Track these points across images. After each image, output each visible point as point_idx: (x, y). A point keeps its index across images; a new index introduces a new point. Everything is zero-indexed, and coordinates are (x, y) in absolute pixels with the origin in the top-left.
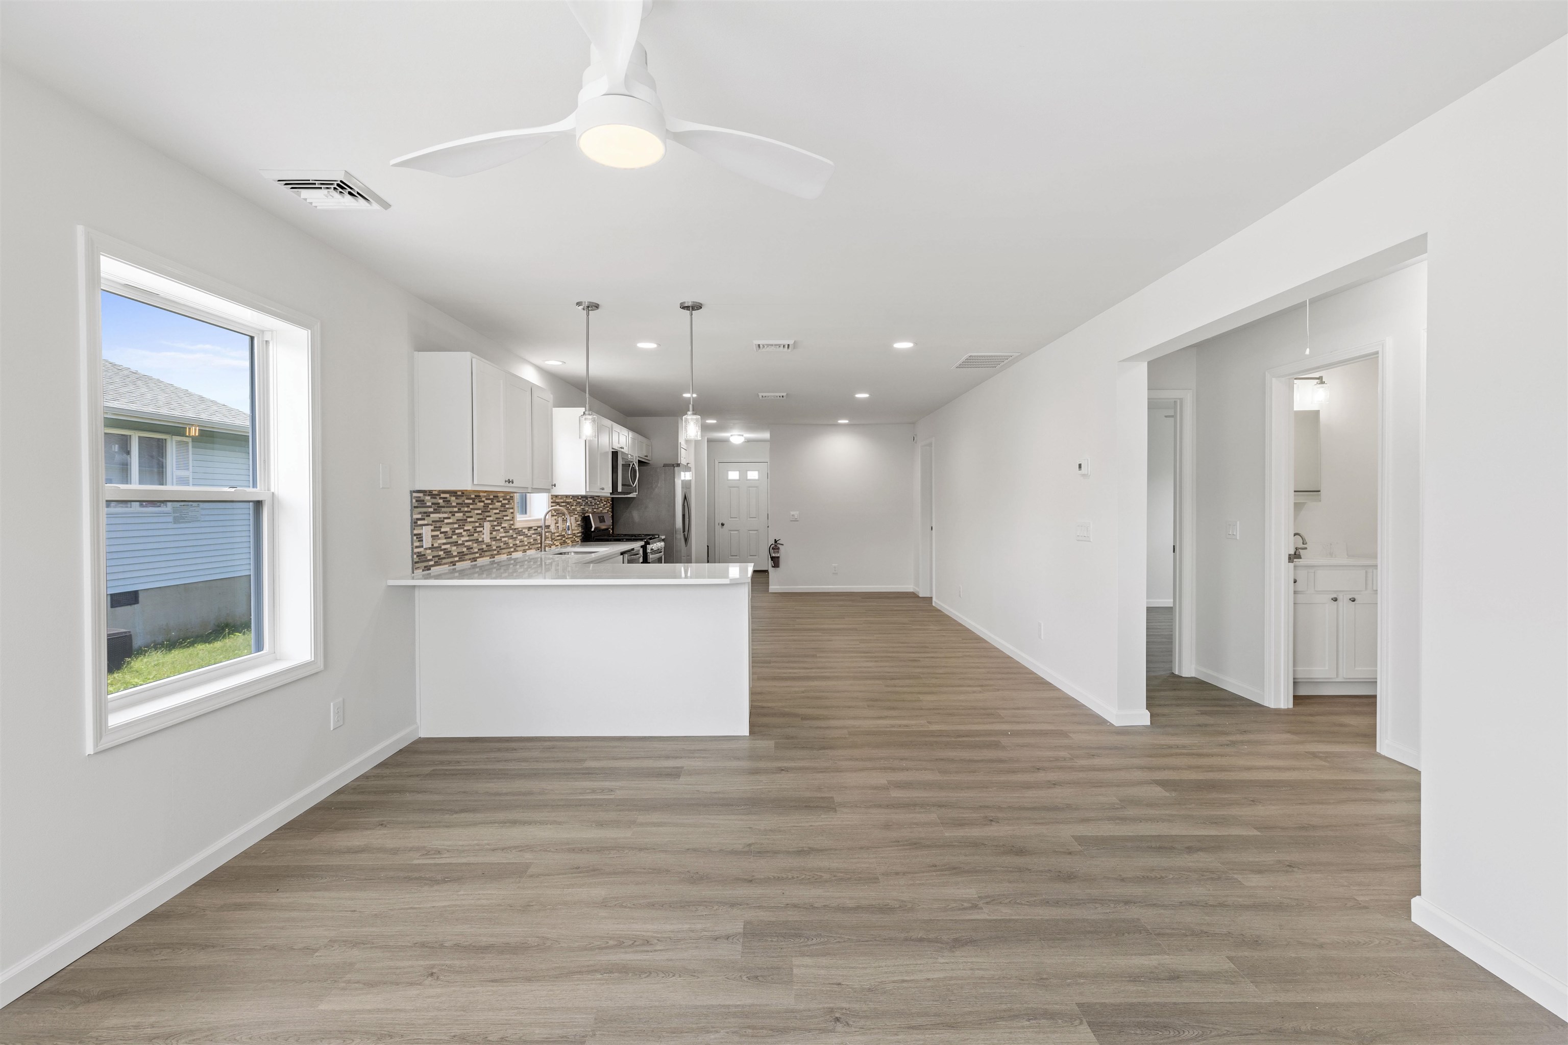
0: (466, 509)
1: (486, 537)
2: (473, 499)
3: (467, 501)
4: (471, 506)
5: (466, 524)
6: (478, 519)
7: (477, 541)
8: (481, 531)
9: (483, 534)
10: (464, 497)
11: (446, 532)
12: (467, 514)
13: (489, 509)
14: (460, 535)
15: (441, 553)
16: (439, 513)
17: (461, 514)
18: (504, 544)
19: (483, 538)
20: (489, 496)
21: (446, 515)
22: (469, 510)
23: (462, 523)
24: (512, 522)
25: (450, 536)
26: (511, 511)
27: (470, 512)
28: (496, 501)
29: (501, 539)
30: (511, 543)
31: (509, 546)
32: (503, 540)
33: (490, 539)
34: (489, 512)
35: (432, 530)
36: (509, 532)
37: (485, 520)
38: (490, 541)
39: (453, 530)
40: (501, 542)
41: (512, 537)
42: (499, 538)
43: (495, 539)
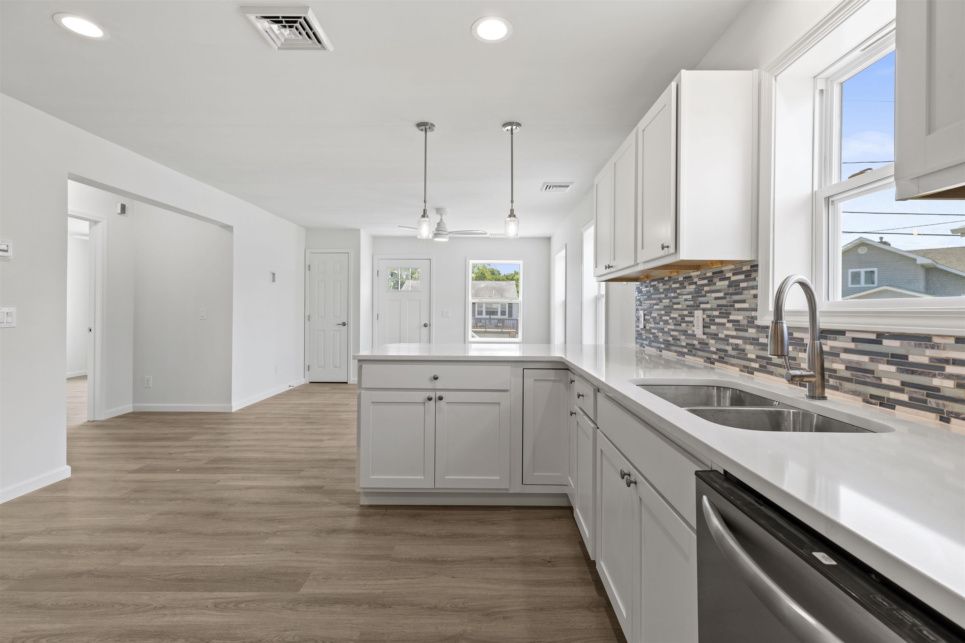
0: (673, 295)
1: (698, 331)
2: (681, 283)
3: (674, 286)
4: (678, 291)
5: (672, 312)
6: (687, 306)
7: (685, 332)
8: (692, 322)
9: (694, 326)
10: (671, 283)
11: (654, 318)
12: (674, 300)
13: (703, 293)
14: (666, 322)
15: (651, 336)
16: (651, 300)
17: (668, 301)
18: (733, 349)
19: (694, 331)
20: (705, 274)
21: (654, 302)
22: (676, 295)
23: (669, 309)
24: (753, 314)
25: (658, 321)
26: (753, 292)
27: (677, 298)
28: (718, 279)
29: (726, 339)
30: (752, 352)
31: (746, 354)
32: (731, 341)
33: (704, 334)
34: (705, 296)
35: (645, 315)
36: (747, 331)
37: (697, 307)
38: (705, 337)
39: (661, 316)
40: (728, 345)
41: (754, 341)
42: (723, 336)
43: (715, 336)
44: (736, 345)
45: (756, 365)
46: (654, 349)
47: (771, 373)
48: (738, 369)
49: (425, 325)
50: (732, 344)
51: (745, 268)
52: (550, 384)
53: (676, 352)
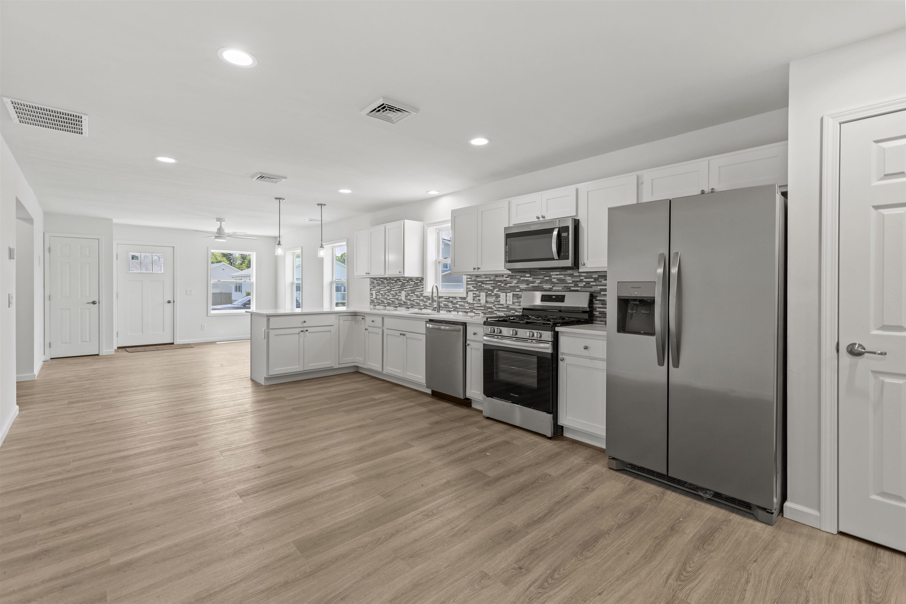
0: (391, 285)
1: (403, 299)
2: (396, 281)
3: (392, 282)
4: (394, 284)
5: (391, 291)
6: (398, 290)
7: (397, 299)
8: (400, 295)
9: (401, 297)
10: (391, 280)
11: (382, 294)
12: (392, 287)
13: (405, 285)
14: (388, 295)
15: (380, 301)
16: (379, 286)
17: (389, 287)
18: (416, 303)
19: (401, 298)
20: (406, 279)
21: (382, 287)
22: (393, 285)
23: (389, 291)
24: (422, 292)
25: (384, 295)
26: (422, 286)
27: (394, 286)
28: (411, 281)
29: (413, 301)
30: (422, 303)
31: (420, 305)
32: (415, 301)
33: (405, 299)
34: (406, 286)
35: (376, 292)
36: (420, 297)
37: (403, 290)
38: (406, 300)
39: (385, 293)
40: (414, 302)
41: (422, 300)
42: (413, 300)
43: (410, 300)
44: (417, 302)
45: (423, 307)
46: (382, 307)
47: (427, 309)
48: (417, 309)
49: (169, 302)
50: (415, 302)
51: (419, 279)
52: (349, 321)
53: (393, 306)
